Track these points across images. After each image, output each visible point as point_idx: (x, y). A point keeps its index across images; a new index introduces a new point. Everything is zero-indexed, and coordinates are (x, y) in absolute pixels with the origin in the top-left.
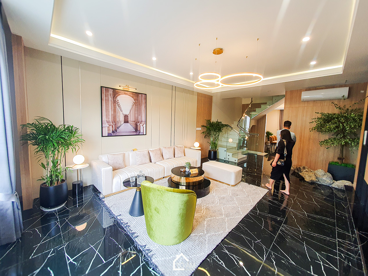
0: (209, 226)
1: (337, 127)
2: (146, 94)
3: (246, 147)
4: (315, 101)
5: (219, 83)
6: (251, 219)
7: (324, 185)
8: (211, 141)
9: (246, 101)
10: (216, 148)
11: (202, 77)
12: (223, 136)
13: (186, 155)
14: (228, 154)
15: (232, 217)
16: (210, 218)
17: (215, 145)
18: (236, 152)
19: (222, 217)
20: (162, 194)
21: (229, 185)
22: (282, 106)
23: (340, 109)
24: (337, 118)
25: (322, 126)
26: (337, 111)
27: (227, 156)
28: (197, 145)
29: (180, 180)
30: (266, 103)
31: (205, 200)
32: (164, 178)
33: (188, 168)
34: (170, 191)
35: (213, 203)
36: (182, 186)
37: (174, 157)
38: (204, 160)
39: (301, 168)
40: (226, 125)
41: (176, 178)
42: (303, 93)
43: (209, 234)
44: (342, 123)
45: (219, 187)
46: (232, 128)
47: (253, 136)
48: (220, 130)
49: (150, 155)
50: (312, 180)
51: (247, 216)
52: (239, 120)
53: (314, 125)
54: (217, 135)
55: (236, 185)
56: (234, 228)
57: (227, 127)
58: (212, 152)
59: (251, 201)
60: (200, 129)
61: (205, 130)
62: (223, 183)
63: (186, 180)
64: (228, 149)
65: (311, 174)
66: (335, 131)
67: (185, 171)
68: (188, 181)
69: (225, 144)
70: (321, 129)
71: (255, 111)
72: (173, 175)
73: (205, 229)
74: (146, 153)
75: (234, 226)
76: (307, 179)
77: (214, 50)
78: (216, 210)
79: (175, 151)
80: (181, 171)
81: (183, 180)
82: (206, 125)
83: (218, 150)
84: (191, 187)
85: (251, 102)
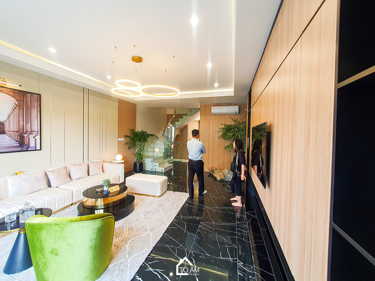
0: (131, 247)
1: (234, 135)
2: (40, 95)
3: (172, 155)
4: (220, 115)
5: (140, 91)
6: (176, 226)
7: (229, 181)
8: (136, 152)
9: (170, 112)
10: (142, 159)
11: (120, 83)
12: (149, 146)
13: (105, 170)
14: (155, 164)
15: (157, 230)
16: (133, 239)
17: (140, 156)
18: (163, 162)
19: (147, 233)
20: (62, 228)
21: (155, 197)
22: (198, 118)
23: (235, 121)
24: (234, 129)
25: (225, 135)
26: (233, 123)
27: (154, 166)
28: (119, 158)
29: (95, 203)
30: (187, 115)
31: (128, 220)
32: (72, 204)
33: (107, 187)
34: (75, 221)
35: (137, 220)
36: (98, 210)
37: (89, 175)
38: (127, 174)
39: (214, 169)
40: (152, 135)
41: (90, 202)
42: (212, 107)
43: (131, 258)
44: (237, 132)
45: (145, 200)
46: (158, 138)
47: (178, 145)
48: (145, 140)
49: (49, 177)
50: (221, 179)
51: (172, 225)
52: (165, 130)
53: (220, 134)
54: (142, 145)
55: (162, 195)
56: (158, 241)
57: (152, 137)
58: (138, 164)
59: (176, 208)
60: (123, 139)
61: (129, 140)
62: (149, 196)
63: (104, 201)
64: (155, 159)
65: (221, 174)
66: (233, 138)
67: (103, 191)
68: (107, 202)
69: (151, 154)
70: (225, 137)
71: (178, 121)
72: (85, 199)
73: (127, 253)
74: (42, 175)
75: (159, 238)
76: (218, 178)
77: (133, 57)
78: (140, 228)
79: (90, 168)
80: (97, 192)
81: (100, 203)
82: (130, 135)
83: (144, 161)
84: (111, 209)
85: (175, 113)
